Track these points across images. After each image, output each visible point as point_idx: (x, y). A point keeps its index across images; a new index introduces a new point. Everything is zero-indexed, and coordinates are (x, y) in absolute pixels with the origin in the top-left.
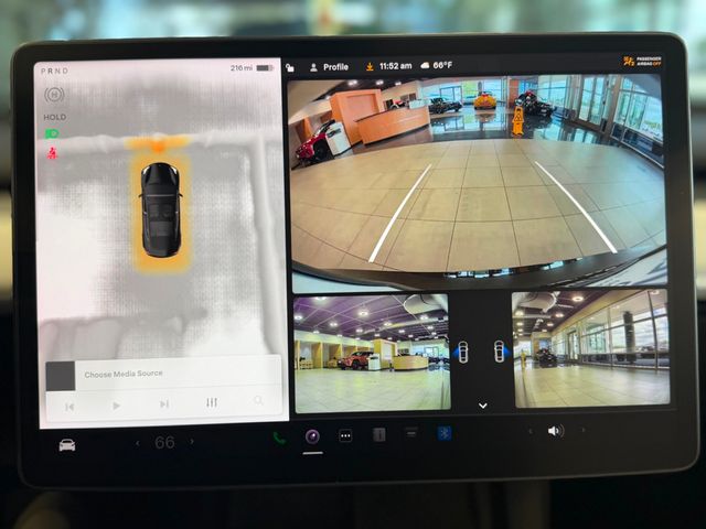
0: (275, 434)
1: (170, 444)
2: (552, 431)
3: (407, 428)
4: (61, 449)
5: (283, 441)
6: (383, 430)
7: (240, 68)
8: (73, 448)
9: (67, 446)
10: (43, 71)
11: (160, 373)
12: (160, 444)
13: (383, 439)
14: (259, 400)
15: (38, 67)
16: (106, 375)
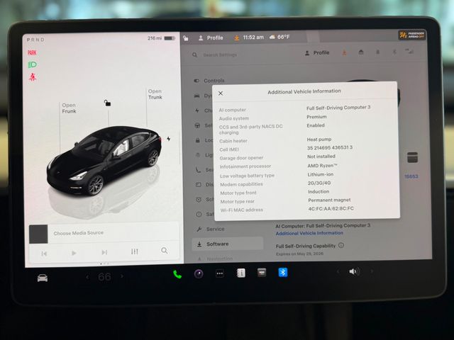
0: (175, 272)
1: (108, 278)
2: (352, 271)
3: (259, 269)
4: (39, 280)
5: (180, 277)
6: (244, 270)
7: (153, 38)
8: (46, 280)
9: (43, 279)
10: (28, 39)
11: (102, 233)
12: (101, 278)
13: (244, 276)
14: (164, 250)
15: (25, 37)
16: (67, 234)
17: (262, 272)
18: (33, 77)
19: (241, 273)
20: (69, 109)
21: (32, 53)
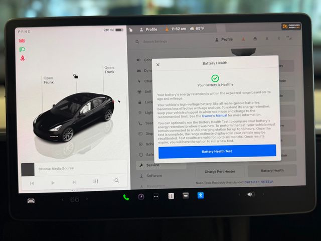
0: (124, 196)
1: (77, 200)
2: (249, 194)
3: (183, 193)
4: (28, 202)
6: (173, 194)
7: (108, 30)
8: (34, 202)
9: (31, 201)
10: (19, 31)
11: (73, 168)
12: (73, 200)
13: (173, 198)
14: (117, 180)
15: (17, 30)
16: (48, 169)
17: (186, 195)
18: (23, 58)
19: (171, 196)
20: (49, 80)
21: (22, 41)
